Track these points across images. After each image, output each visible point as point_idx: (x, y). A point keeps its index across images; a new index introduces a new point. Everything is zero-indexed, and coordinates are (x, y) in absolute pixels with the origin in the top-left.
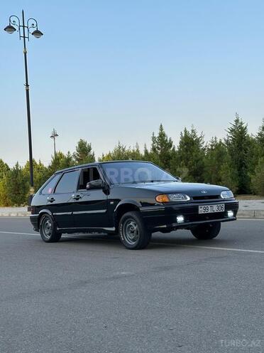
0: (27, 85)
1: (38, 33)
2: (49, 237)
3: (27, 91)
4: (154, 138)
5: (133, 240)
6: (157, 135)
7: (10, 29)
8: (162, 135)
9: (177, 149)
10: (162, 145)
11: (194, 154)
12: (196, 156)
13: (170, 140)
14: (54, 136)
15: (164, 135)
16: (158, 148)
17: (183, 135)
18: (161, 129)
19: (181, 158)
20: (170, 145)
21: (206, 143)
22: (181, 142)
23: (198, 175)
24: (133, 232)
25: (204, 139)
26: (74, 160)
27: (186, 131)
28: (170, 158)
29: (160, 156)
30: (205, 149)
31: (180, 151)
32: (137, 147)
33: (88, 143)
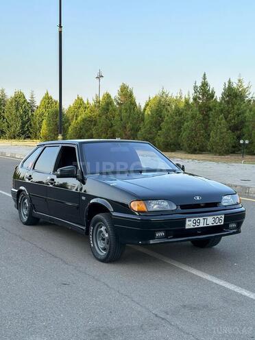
0: (60, 27)
2: (26, 219)
3: (60, 33)
4: (195, 87)
5: (104, 249)
6: (199, 84)
8: (205, 85)
9: (218, 100)
10: (203, 95)
11: (236, 107)
12: (238, 109)
13: (213, 91)
14: (100, 77)
15: (207, 85)
16: (199, 98)
17: (227, 86)
18: (205, 78)
19: (222, 111)
20: (212, 96)
22: (224, 94)
23: (237, 130)
24: (104, 239)
25: (251, 90)
26: (115, 104)
27: (230, 82)
28: (211, 110)
29: (200, 107)
30: (250, 101)
31: (221, 103)
32: (181, 93)
33: (130, 87)
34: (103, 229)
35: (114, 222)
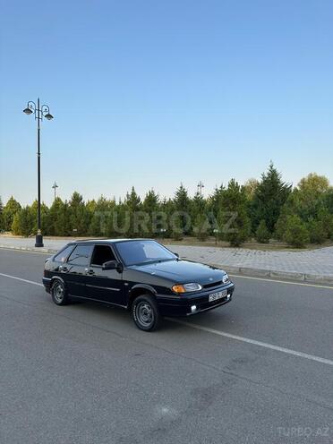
0: (39, 154)
1: (49, 116)
2: (60, 301)
3: (39, 158)
4: (128, 195)
5: (147, 322)
6: (130, 194)
7: (28, 111)
8: (134, 194)
9: (143, 204)
10: (133, 200)
13: (139, 198)
14: (55, 187)
16: (131, 202)
17: (148, 195)
18: (133, 190)
20: (139, 200)
21: (161, 200)
22: (146, 200)
24: (146, 314)
25: (160, 197)
26: (70, 205)
30: (160, 204)
33: (81, 194)
34: (145, 306)
35: (157, 301)
